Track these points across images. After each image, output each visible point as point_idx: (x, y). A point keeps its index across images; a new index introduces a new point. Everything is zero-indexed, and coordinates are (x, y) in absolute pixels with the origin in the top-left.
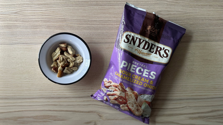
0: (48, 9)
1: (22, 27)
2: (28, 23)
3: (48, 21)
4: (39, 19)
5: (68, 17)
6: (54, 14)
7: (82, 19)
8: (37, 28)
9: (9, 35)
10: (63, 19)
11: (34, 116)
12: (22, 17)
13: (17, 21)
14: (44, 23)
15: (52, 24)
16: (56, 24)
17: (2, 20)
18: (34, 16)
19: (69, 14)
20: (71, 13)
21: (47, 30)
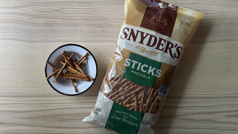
0: (89, 7)
1: (62, 25)
2: (68, 21)
3: (89, 19)
4: (79, 18)
5: (108, 15)
6: (94, 12)
7: (121, 17)
8: (78, 26)
9: (49, 33)
10: (103, 18)
11: (74, 114)
12: (63, 15)
13: (57, 19)
14: (85, 21)
15: (93, 22)
16: (96, 22)
17: (43, 18)
18: (75, 14)
19: (109, 12)
20: (111, 12)
21: (87, 28)
